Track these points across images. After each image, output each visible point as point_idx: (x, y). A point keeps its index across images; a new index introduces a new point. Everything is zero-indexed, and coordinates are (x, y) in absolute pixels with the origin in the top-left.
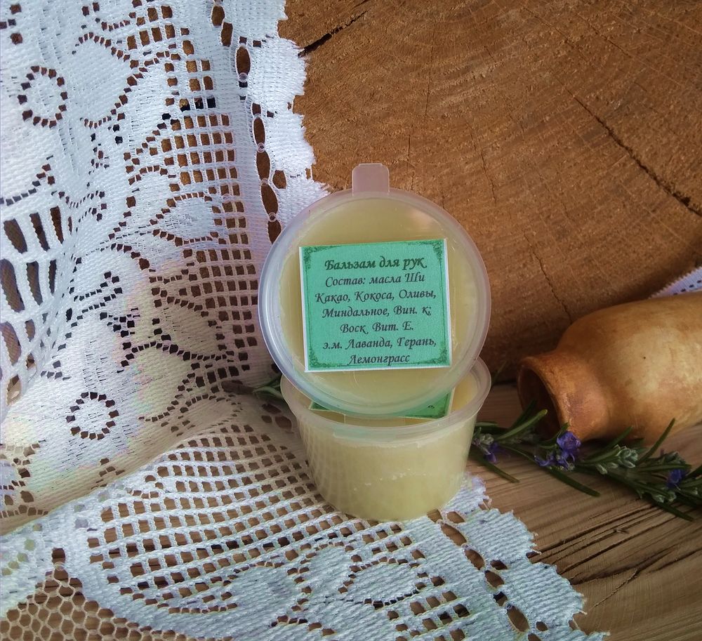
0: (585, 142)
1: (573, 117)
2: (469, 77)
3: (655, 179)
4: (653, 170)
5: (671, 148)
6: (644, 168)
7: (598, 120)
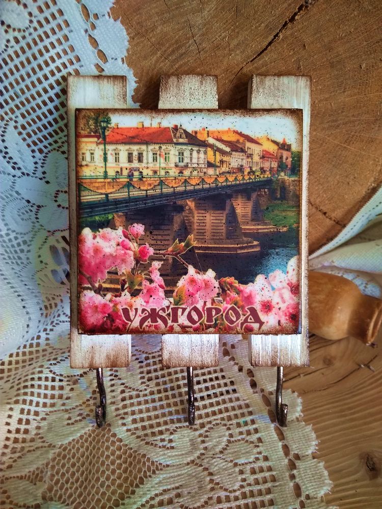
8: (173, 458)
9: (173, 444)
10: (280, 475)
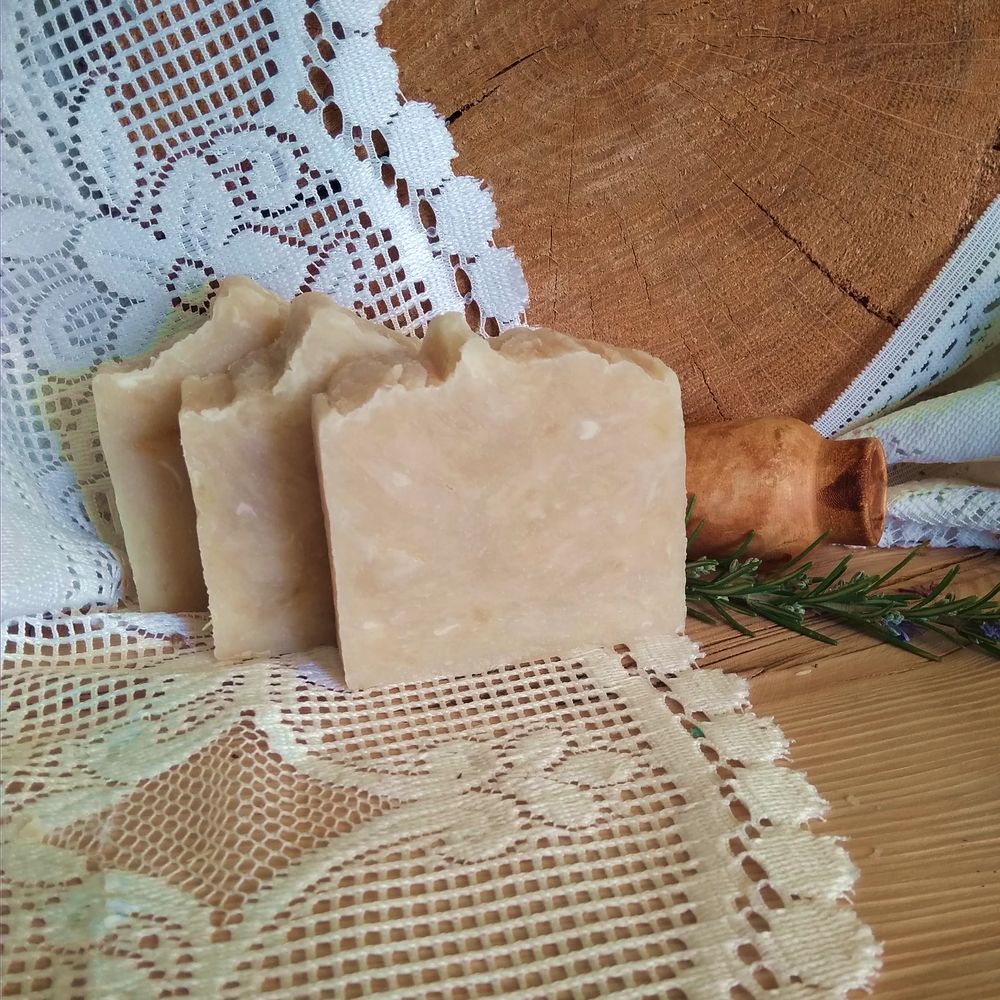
0: (747, 234)
1: (733, 205)
2: (616, 158)
3: (829, 276)
4: (824, 265)
5: (845, 241)
6: (816, 263)
7: (761, 208)
8: (426, 787)
9: (427, 767)
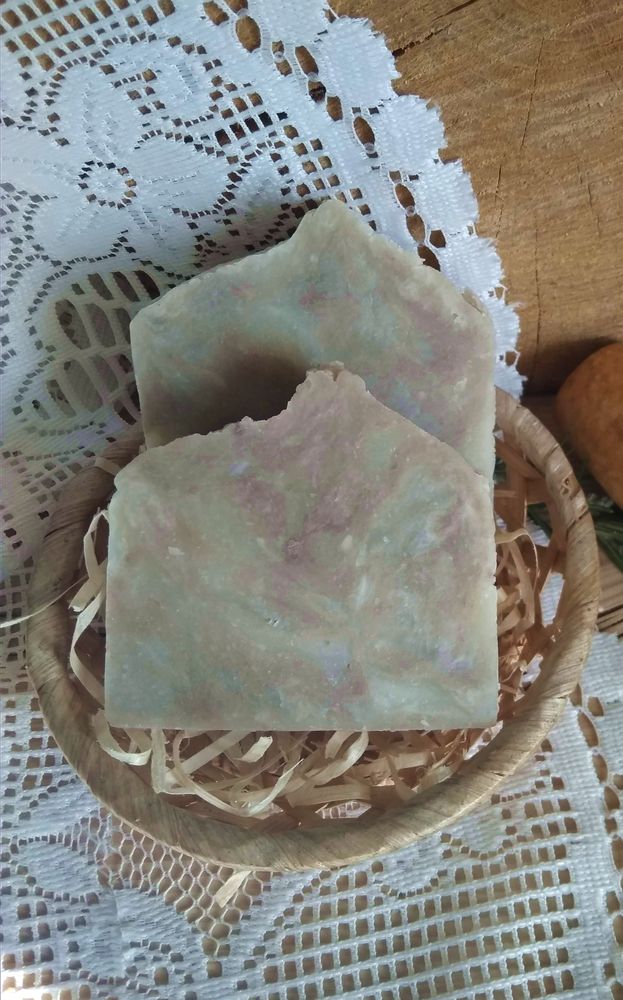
2: (582, 105)
10: (586, 818)
